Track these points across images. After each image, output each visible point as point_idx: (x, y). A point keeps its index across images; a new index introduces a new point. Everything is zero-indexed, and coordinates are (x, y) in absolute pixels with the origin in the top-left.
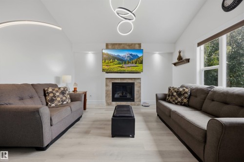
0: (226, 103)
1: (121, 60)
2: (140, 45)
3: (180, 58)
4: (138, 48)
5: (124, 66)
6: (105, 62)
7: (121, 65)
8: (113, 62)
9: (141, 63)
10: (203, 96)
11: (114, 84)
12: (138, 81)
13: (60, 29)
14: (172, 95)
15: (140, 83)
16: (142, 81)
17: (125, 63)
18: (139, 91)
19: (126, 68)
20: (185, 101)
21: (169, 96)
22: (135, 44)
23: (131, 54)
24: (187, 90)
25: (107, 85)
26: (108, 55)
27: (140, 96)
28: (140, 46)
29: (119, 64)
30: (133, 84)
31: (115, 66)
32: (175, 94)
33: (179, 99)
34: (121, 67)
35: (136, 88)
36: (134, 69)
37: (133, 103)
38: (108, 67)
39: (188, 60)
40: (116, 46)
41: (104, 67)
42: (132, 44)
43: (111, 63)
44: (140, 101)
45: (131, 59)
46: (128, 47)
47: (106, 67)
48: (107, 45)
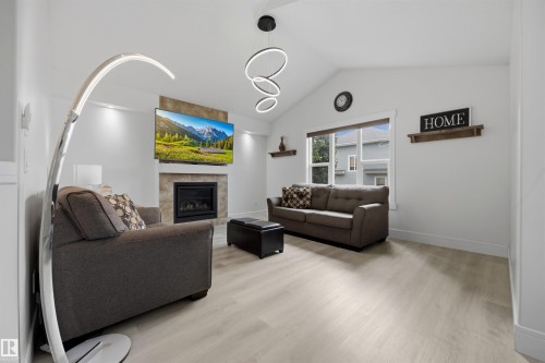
0: (348, 199)
1: (196, 139)
2: (226, 114)
3: (282, 147)
4: (222, 120)
5: (201, 150)
6: (162, 136)
7: (196, 149)
8: (179, 140)
9: (231, 148)
10: (325, 196)
11: (178, 186)
12: (223, 179)
13: (173, 77)
14: (292, 198)
15: (226, 183)
16: (230, 180)
17: (204, 145)
18: (225, 198)
19: (206, 153)
20: (308, 203)
21: (286, 199)
22: (218, 111)
23: (214, 130)
24: (308, 190)
25: (162, 189)
26: (169, 122)
27: (226, 207)
28: (226, 118)
29: (193, 145)
30: (214, 185)
31: (184, 150)
32: (295, 196)
33: (301, 202)
34: (197, 152)
35: (220, 193)
36: (220, 159)
37: (214, 220)
38: (169, 150)
39: (294, 152)
40: (184, 108)
41: (158, 147)
42: (212, 110)
43: (175, 140)
44: (226, 215)
45: (214, 139)
46: (205, 115)
47: (165, 150)
48: (163, 100)
